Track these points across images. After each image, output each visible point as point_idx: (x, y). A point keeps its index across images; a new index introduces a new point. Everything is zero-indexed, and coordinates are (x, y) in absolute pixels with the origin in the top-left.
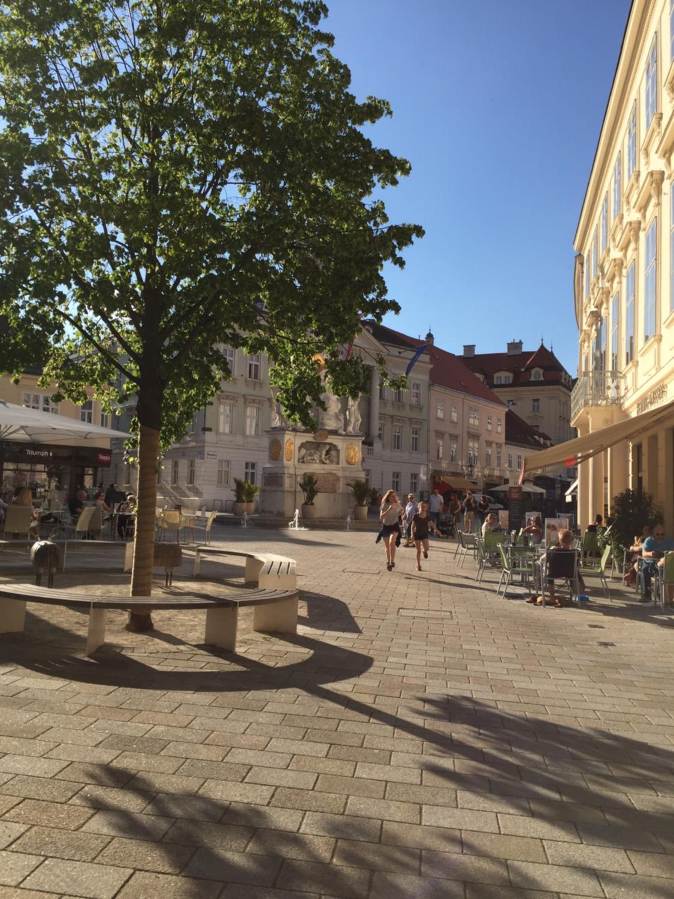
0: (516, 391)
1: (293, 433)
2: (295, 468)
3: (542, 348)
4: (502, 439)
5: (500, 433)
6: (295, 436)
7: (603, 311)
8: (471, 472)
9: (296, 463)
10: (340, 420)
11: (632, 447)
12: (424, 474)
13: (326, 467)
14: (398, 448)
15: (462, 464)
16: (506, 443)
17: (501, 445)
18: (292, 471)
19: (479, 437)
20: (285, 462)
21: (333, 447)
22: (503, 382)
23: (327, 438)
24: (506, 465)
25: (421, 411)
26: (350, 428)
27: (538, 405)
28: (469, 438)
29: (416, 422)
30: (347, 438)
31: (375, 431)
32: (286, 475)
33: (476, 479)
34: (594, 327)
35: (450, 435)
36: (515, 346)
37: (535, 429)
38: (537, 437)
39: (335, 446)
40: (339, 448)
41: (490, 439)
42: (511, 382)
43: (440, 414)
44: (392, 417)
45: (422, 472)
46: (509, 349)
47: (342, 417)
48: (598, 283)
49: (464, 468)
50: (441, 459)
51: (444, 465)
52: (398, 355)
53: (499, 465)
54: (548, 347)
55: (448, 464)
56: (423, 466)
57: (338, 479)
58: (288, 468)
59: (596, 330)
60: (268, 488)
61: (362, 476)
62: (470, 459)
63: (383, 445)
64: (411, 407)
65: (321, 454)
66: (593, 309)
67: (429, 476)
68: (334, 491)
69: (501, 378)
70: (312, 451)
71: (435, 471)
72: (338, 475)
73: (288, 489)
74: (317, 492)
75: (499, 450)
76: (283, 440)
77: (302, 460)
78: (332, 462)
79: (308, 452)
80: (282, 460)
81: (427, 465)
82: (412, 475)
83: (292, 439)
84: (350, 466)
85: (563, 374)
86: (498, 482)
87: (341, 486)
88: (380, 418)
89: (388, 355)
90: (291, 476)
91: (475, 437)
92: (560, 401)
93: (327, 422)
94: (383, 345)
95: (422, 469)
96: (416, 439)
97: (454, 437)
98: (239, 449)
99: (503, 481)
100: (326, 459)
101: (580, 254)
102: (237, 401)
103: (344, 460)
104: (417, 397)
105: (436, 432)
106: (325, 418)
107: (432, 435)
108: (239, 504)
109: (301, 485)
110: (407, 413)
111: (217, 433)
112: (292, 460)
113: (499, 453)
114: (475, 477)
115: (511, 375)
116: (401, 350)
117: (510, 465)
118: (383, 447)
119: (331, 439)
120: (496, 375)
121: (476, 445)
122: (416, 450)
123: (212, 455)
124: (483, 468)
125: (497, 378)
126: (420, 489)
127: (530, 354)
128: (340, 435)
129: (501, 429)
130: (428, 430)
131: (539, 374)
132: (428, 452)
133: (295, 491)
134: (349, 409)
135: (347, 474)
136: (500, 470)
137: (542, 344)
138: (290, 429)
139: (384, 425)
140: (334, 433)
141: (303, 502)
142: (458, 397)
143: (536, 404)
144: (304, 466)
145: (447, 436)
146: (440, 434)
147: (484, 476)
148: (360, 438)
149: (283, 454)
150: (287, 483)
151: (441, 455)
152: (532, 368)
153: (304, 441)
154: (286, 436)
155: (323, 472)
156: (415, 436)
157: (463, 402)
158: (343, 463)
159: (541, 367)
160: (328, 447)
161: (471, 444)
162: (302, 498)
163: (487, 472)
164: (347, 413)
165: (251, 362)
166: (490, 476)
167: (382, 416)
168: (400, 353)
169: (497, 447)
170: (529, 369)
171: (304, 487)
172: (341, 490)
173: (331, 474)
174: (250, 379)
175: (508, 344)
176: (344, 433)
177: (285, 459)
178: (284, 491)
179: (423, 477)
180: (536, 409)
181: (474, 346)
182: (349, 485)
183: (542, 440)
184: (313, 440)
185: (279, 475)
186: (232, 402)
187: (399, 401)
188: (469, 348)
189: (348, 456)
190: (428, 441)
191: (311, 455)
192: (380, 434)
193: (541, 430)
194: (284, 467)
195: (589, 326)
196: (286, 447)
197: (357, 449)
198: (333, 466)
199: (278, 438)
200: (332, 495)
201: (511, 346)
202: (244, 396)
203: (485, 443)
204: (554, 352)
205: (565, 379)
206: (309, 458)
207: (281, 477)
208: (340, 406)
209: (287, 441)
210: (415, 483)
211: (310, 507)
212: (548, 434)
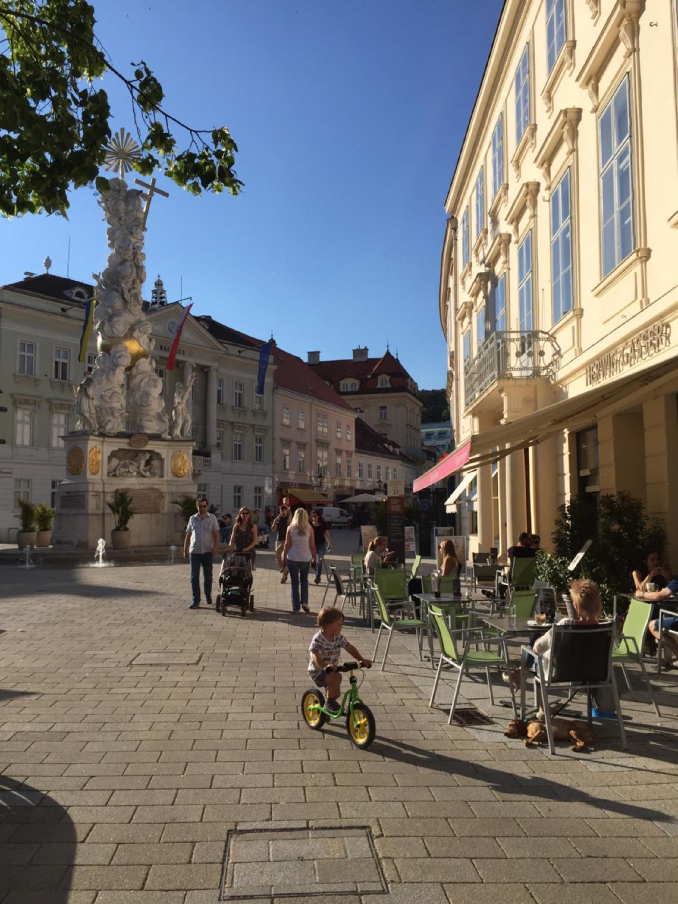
0: (363, 399)
1: (101, 439)
2: (104, 484)
3: (388, 353)
4: (352, 447)
5: (350, 441)
6: (103, 442)
7: (498, 269)
8: (321, 483)
9: (105, 477)
10: (163, 421)
11: (569, 434)
12: (269, 487)
13: (145, 480)
14: (239, 459)
15: (310, 475)
16: (356, 452)
17: (351, 454)
18: (98, 488)
19: (328, 444)
20: (89, 476)
21: (154, 456)
22: (349, 389)
23: (146, 444)
24: (357, 475)
25: (265, 417)
26: (177, 432)
27: (385, 413)
28: (318, 446)
29: (260, 429)
30: (173, 444)
31: (213, 439)
32: (90, 494)
33: (326, 491)
34: (481, 294)
35: (297, 443)
36: (360, 352)
37: (384, 436)
38: (386, 445)
39: (158, 455)
40: (163, 457)
41: (340, 447)
42: (357, 389)
43: (286, 421)
44: (232, 423)
45: (267, 485)
46: (355, 355)
47: (166, 419)
48: (486, 238)
49: (313, 479)
50: (288, 470)
51: (292, 477)
52: (238, 354)
53: (349, 475)
54: (393, 354)
55: (295, 475)
56: (268, 478)
57: (161, 495)
58: (93, 484)
59: (485, 297)
60: (65, 511)
61: (193, 490)
62: (319, 468)
63: (222, 454)
64: (254, 412)
65: (139, 465)
66: (482, 269)
67: (275, 489)
68: (156, 511)
69: (347, 385)
70: (127, 461)
71: (282, 483)
72: (162, 490)
73: (93, 512)
74: (132, 513)
75: (350, 459)
76: (86, 448)
77: (113, 473)
78: (153, 474)
79: (122, 462)
80: (85, 473)
81: (273, 477)
82: (256, 488)
83: (99, 447)
84: (176, 479)
85: (409, 381)
86: (348, 494)
87: (166, 506)
88: (218, 425)
89: (227, 354)
90: (97, 494)
91: (324, 444)
92: (407, 409)
93: (146, 424)
94: (221, 343)
95: (266, 482)
96: (260, 448)
97: (302, 446)
98: (43, 465)
99: (354, 492)
100: (145, 471)
101: (453, 217)
102: (39, 406)
103: (170, 471)
104: (260, 403)
105: (282, 439)
106: (144, 419)
107: (278, 443)
108: (26, 535)
109: (110, 506)
110: (249, 419)
111: (13, 445)
112: (100, 473)
113: (349, 461)
114: (325, 488)
115: (357, 382)
116: (242, 349)
117: (361, 475)
118: (222, 459)
119: (152, 446)
120: (342, 383)
121: (326, 455)
122: (260, 460)
123: (5, 473)
124: (333, 479)
125: (344, 385)
126: (265, 503)
127: (375, 361)
128: (164, 440)
129: (351, 436)
130: (273, 439)
131: (386, 380)
132: (273, 463)
133: (104, 514)
134: (175, 408)
135: (174, 489)
136: (351, 480)
137: (388, 350)
138: (96, 433)
139: (223, 432)
140: (157, 437)
141: (114, 527)
142: (306, 402)
143: (383, 411)
144: (115, 480)
145: (294, 445)
146: (286, 443)
147: (335, 487)
148: (190, 443)
149: (86, 466)
150: (92, 504)
151: (287, 466)
152: (379, 374)
153: (116, 448)
154: (89, 442)
155: (142, 487)
156: (259, 445)
157: (311, 407)
158: (168, 475)
159: (388, 374)
160: (148, 456)
161: (320, 454)
162: (112, 522)
163: (337, 483)
164: (173, 413)
165: (58, 360)
166: (340, 486)
167: (220, 423)
168: (240, 352)
169: (348, 456)
170: (375, 376)
171: (114, 508)
172: (166, 510)
173: (152, 489)
174: (56, 380)
175: (354, 351)
176: (169, 437)
177: (88, 472)
178: (88, 515)
179: (268, 490)
180: (383, 417)
181: (319, 352)
182: (176, 502)
183: (391, 448)
184: (128, 447)
185: (80, 494)
186: (32, 407)
187: (240, 405)
188: (314, 355)
189: (175, 466)
190: (273, 451)
191: (125, 466)
192: (218, 444)
193: (389, 438)
194: (88, 483)
195: (472, 296)
196: (90, 456)
197: (185, 457)
198: (156, 480)
199: (79, 446)
200: (154, 516)
201: (356, 352)
202: (48, 400)
203: (335, 452)
204: (399, 359)
205: (411, 386)
206: (123, 470)
207: (84, 496)
208: (163, 405)
209: (92, 449)
210: (260, 497)
211: (123, 534)
212: (397, 442)
